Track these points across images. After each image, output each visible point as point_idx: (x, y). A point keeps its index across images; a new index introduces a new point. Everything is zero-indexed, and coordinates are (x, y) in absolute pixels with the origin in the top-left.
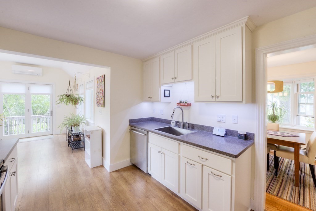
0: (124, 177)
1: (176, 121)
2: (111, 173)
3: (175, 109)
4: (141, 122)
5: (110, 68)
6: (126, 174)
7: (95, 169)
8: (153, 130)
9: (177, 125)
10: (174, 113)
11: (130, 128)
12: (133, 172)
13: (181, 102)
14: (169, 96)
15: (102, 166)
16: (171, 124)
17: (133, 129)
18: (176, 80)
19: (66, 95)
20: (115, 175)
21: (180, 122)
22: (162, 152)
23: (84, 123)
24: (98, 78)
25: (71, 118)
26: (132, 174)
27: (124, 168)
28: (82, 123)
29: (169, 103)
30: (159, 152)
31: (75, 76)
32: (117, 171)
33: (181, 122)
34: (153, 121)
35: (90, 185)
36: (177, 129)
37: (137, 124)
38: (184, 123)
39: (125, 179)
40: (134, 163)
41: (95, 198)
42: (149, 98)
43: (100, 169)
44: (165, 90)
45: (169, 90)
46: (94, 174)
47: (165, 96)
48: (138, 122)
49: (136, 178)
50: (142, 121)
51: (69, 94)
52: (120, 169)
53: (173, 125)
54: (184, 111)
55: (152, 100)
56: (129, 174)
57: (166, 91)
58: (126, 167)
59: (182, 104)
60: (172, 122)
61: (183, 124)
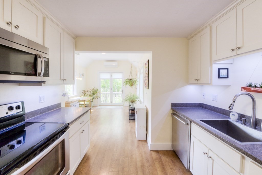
0: (162, 161)
1: (238, 114)
2: (152, 152)
3: (236, 97)
4: (185, 107)
5: (151, 52)
6: (164, 159)
7: (140, 142)
8: (198, 120)
9: (241, 120)
10: (235, 103)
11: (171, 112)
12: (173, 160)
13: (250, 86)
14: (227, 77)
15: (146, 141)
16: (229, 116)
17: (174, 114)
18: (239, 51)
19: (129, 79)
20: (154, 154)
21: (247, 116)
22: (210, 155)
23: (138, 100)
24: (145, 64)
25: (130, 96)
26: (172, 163)
27: (165, 151)
28: (137, 101)
29: (228, 86)
30: (205, 154)
31: (132, 65)
32: (157, 152)
33: (250, 118)
34: (202, 107)
35: (132, 156)
36: (240, 126)
37: (180, 109)
38: (256, 119)
39: (162, 164)
40: (175, 150)
41: (132, 172)
42: (196, 80)
43: (143, 143)
44: (219, 70)
45: (228, 69)
46: (138, 146)
47: (219, 77)
48: (182, 107)
49: (174, 169)
50: (187, 107)
51: (131, 78)
52: (161, 151)
53: (233, 119)
54: (257, 100)
55: (199, 82)
56: (168, 160)
57: (221, 70)
58: (166, 151)
59: (252, 89)
60: (231, 114)
61: (254, 121)
